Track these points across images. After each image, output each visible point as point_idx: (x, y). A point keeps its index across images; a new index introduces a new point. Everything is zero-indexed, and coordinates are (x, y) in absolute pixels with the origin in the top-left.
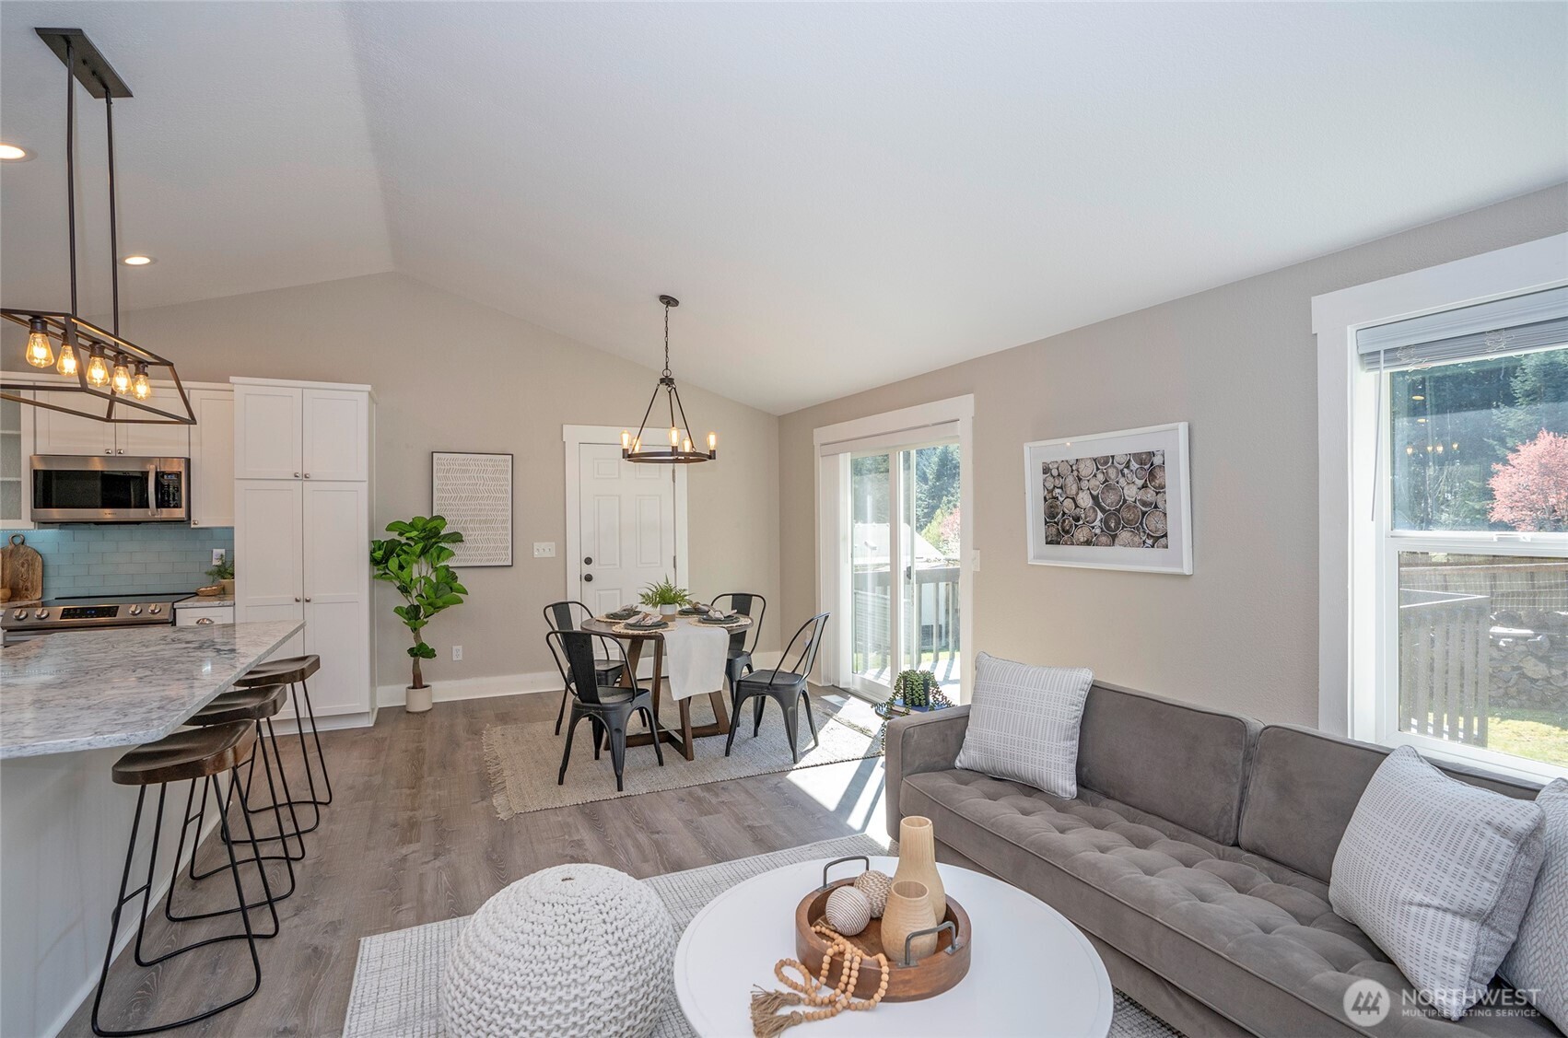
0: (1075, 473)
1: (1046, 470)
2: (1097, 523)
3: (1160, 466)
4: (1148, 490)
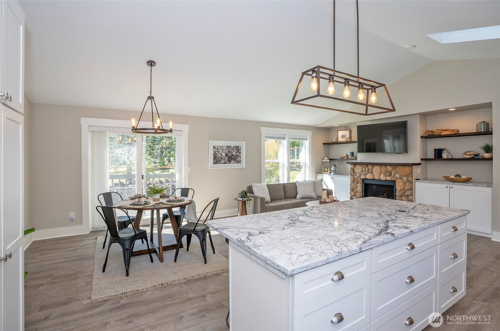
1: (214, 147)
2: (226, 159)
3: (240, 149)
4: (238, 153)
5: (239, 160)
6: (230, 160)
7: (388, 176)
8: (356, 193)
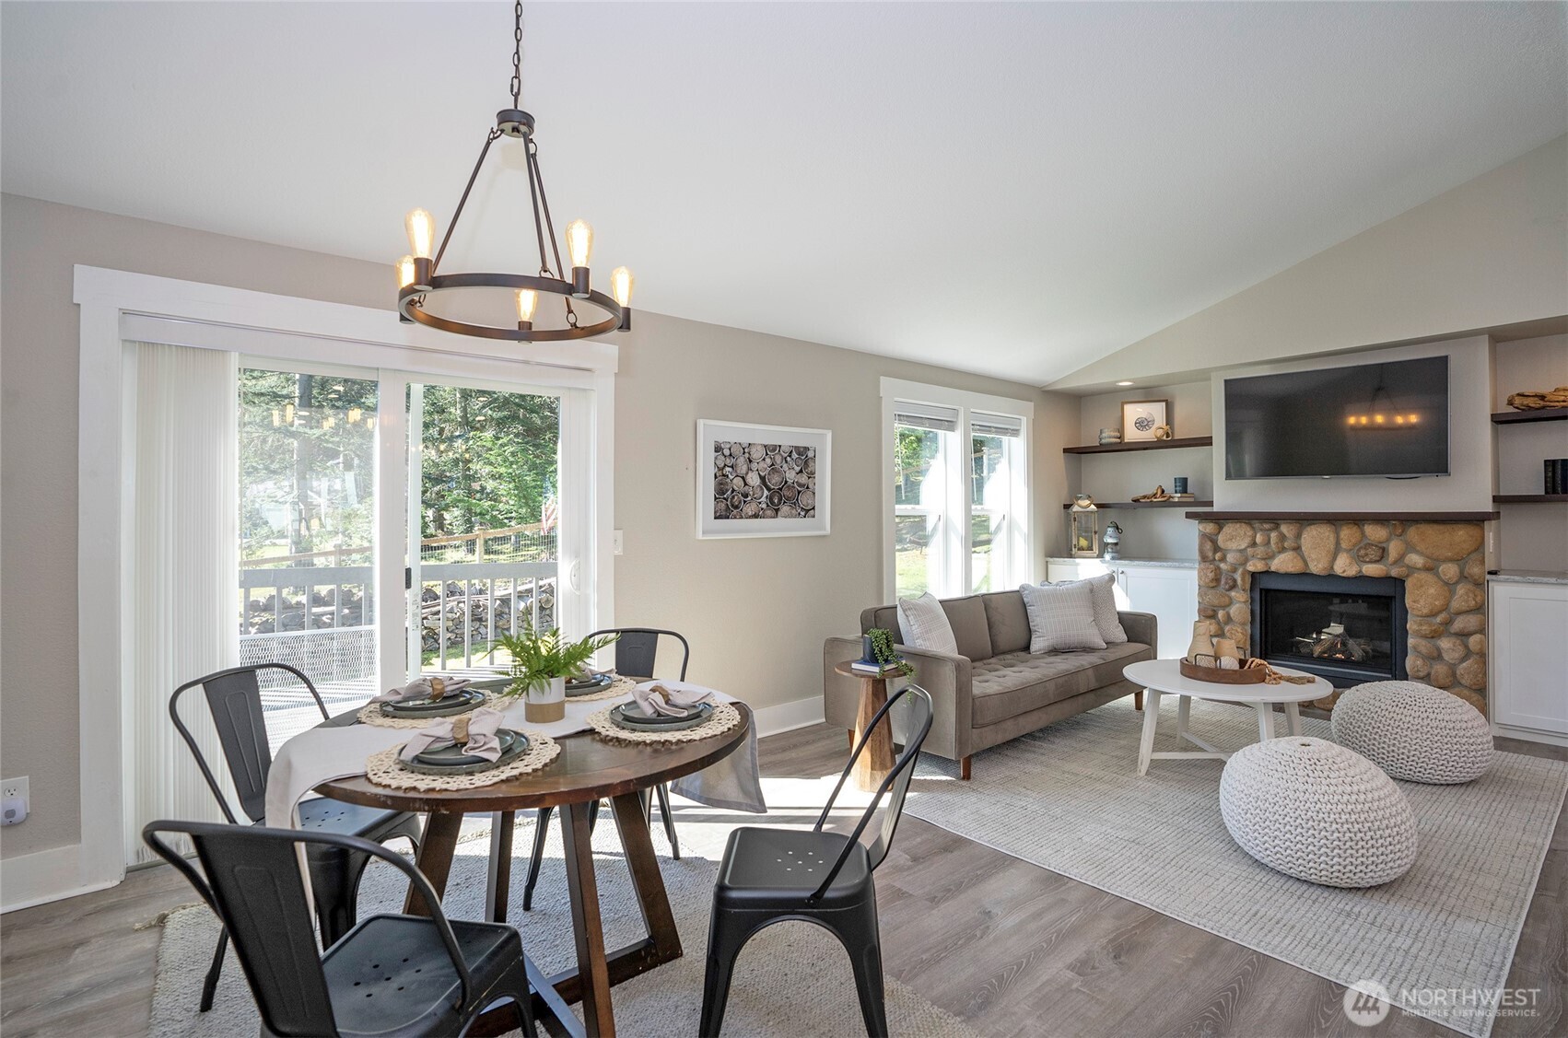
0: (747, 455)
1: (718, 449)
2: (763, 499)
3: (811, 458)
4: (802, 474)
5: (810, 502)
6: (776, 501)
7: (1371, 562)
8: (1226, 623)
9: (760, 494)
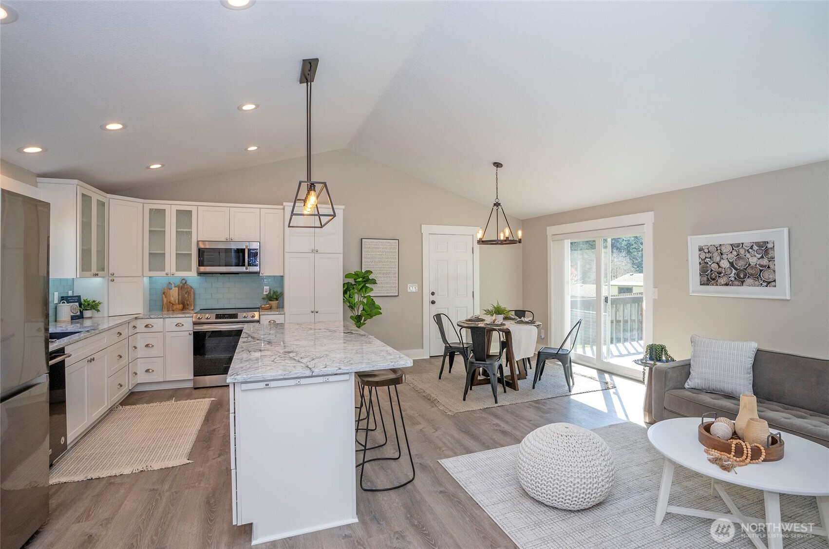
0: (719, 251)
1: (701, 249)
2: (732, 275)
3: (771, 248)
4: (764, 259)
5: (771, 276)
6: (742, 276)
9: (730, 272)
